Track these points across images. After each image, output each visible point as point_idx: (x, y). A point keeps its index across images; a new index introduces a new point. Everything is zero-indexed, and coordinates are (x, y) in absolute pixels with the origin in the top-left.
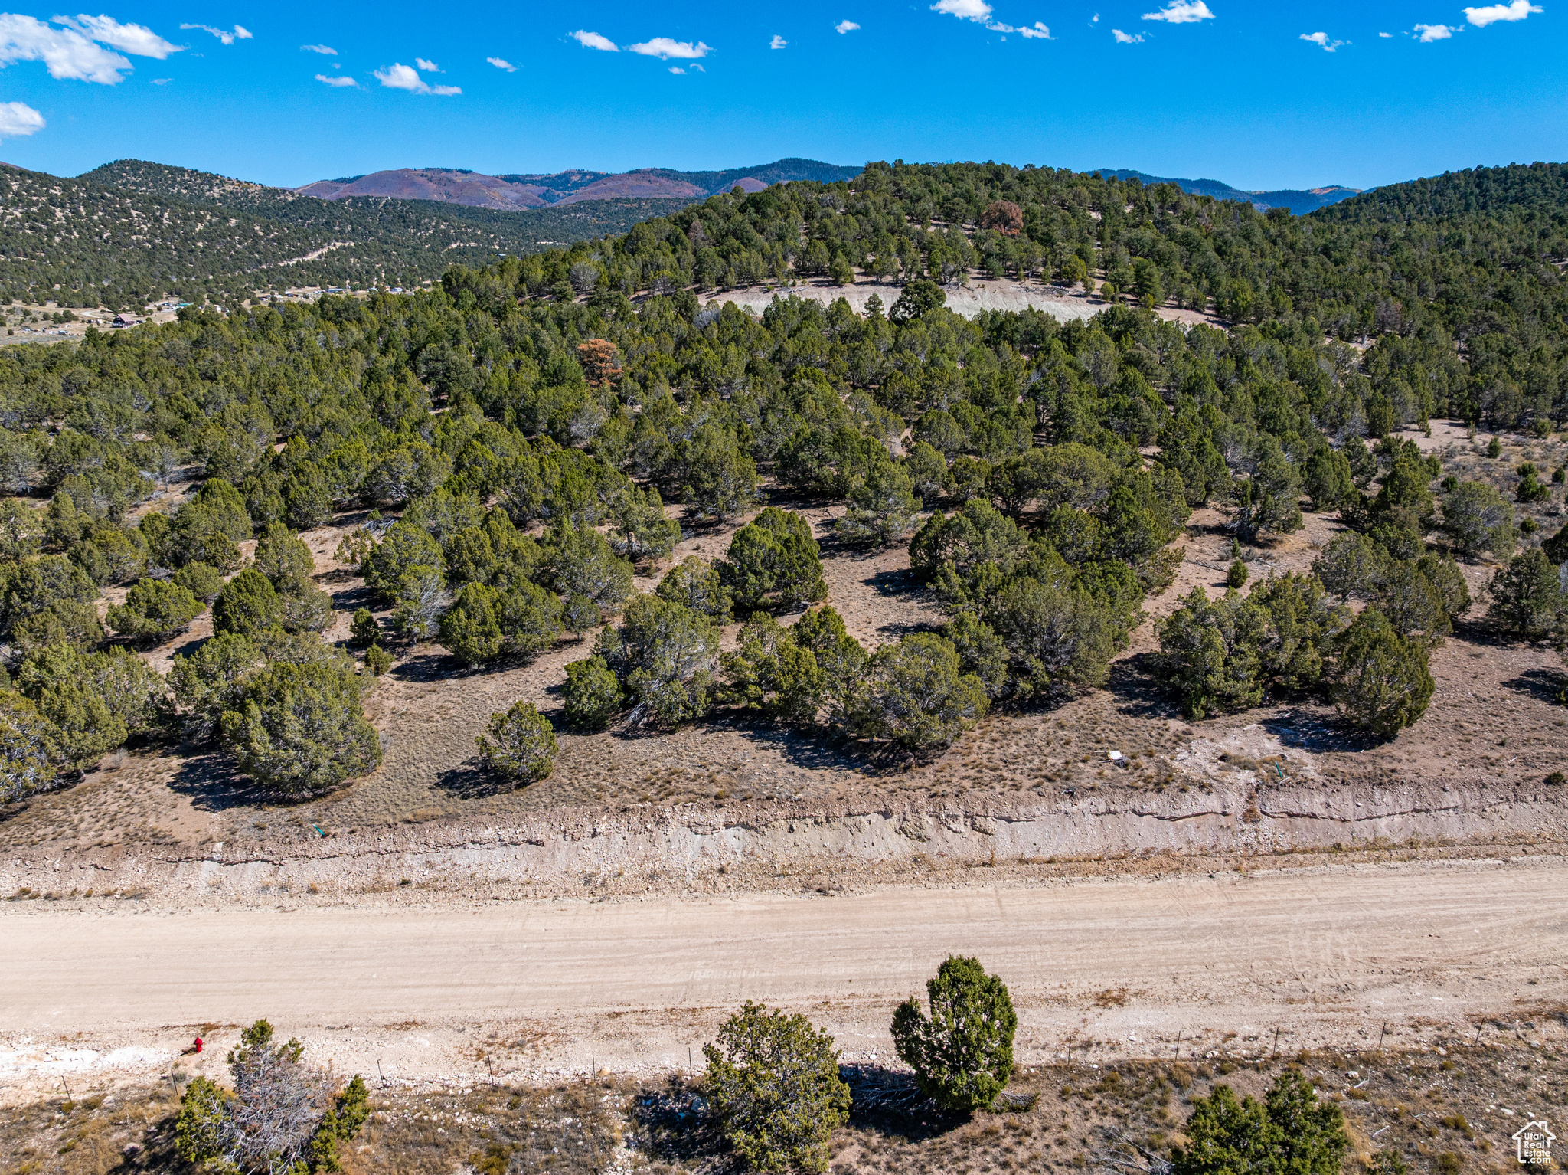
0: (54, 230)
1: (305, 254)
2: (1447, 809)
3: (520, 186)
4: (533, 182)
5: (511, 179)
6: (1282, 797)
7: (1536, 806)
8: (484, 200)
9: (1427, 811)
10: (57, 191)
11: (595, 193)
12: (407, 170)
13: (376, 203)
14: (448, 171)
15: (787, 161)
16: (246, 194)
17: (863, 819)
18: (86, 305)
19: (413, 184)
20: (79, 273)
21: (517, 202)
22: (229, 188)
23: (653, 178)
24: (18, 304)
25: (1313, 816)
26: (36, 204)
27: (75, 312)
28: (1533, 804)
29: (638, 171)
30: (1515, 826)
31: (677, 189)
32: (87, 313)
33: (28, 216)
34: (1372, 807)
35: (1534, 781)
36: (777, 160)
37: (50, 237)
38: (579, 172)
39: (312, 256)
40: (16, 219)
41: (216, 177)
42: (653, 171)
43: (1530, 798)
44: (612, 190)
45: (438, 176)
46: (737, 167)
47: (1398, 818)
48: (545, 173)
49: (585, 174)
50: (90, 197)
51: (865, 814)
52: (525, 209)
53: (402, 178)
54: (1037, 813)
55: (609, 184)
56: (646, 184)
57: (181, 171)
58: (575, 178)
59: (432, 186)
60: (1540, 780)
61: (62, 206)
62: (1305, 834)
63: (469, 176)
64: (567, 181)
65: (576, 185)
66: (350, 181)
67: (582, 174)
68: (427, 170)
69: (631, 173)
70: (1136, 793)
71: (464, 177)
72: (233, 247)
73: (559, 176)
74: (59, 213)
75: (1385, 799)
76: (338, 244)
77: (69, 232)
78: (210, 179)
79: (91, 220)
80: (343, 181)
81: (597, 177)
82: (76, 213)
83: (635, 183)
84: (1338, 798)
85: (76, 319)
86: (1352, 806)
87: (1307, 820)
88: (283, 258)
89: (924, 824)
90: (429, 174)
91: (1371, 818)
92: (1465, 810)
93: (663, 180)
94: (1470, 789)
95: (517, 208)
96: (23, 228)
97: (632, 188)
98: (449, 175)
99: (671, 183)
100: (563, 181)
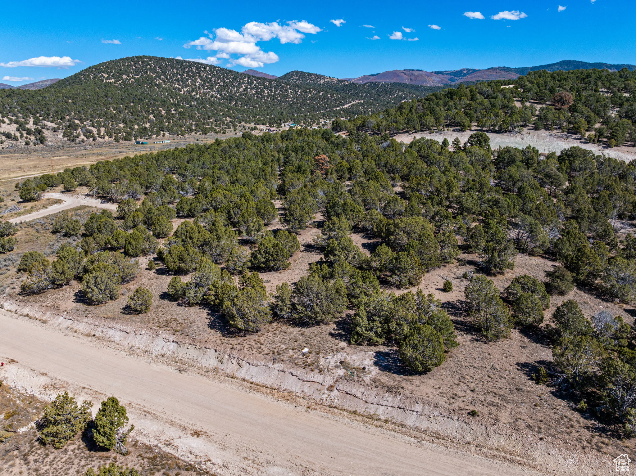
0: (263, 97)
1: (344, 105)
2: (413, 411)
3: (441, 76)
4: (447, 74)
5: (438, 73)
6: (347, 384)
7: (457, 423)
8: (425, 82)
9: (404, 409)
10: (267, 84)
11: (472, 78)
12: (397, 70)
13: (379, 84)
14: (413, 70)
15: (563, 62)
16: (331, 82)
17: (209, 350)
18: (263, 124)
19: (398, 76)
20: (266, 113)
21: (439, 82)
22: (326, 80)
23: (498, 71)
24: (243, 123)
25: (355, 396)
26: (259, 88)
27: (258, 126)
28: (456, 421)
29: (492, 68)
30: (440, 429)
31: (509, 75)
32: (262, 127)
33: (256, 93)
34: (381, 400)
35: (464, 412)
36: (559, 61)
37: (261, 100)
38: (467, 69)
39: (347, 106)
40: (253, 94)
41: (322, 76)
42: (499, 68)
43: (456, 418)
44: (479, 76)
45: (408, 73)
46: (538, 65)
47: (390, 408)
48: (453, 70)
49: (470, 70)
50: (277, 85)
51: (210, 349)
52: (442, 85)
53: (394, 74)
54: (259, 364)
55: (478, 74)
56: (495, 74)
57: (311, 74)
58: (465, 72)
59: (406, 76)
60: (467, 411)
61: (267, 89)
62: (348, 403)
63: (421, 72)
64: (462, 73)
65: (465, 75)
66: (375, 75)
67: (468, 70)
68: (405, 70)
69: (488, 69)
70: (296, 366)
71: (419, 72)
72: (319, 102)
73: (458, 71)
74: (266, 91)
75: (389, 398)
76: (357, 101)
77: (268, 98)
78: (320, 77)
79: (275, 93)
80: (372, 75)
81: (474, 71)
82: (271, 91)
83: (490, 73)
84: (369, 392)
85: (257, 129)
86: (373, 397)
87: (352, 397)
88: (336, 106)
89: (225, 358)
90: (405, 72)
91: (378, 405)
92: (421, 415)
93: (502, 72)
94: (430, 406)
95: (439, 85)
96: (254, 96)
97: (488, 75)
98: (413, 72)
99: (506, 73)
100: (460, 73)
